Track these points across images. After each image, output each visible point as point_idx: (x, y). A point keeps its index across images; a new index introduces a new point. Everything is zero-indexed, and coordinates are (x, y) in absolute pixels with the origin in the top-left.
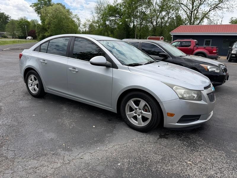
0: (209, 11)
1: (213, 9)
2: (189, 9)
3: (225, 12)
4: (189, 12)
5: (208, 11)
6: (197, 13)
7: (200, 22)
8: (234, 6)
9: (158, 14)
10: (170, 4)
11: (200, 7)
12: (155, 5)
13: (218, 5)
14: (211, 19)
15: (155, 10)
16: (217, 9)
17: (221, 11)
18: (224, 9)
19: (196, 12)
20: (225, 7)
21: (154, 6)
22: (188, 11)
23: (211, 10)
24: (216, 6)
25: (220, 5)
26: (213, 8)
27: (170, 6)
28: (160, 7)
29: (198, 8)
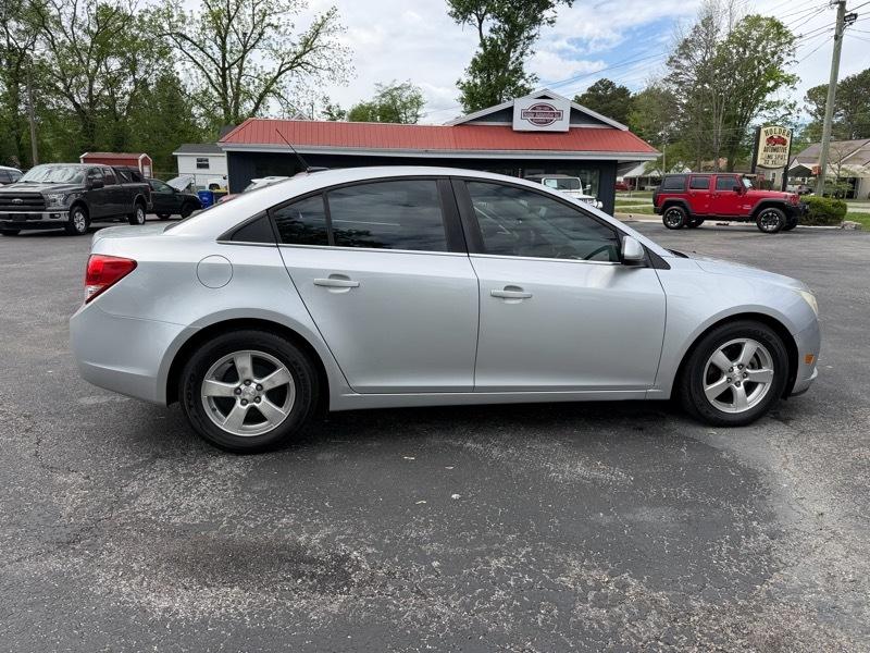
0: (280, 73)
1: (291, 68)
2: (213, 60)
3: (326, 81)
4: (215, 71)
5: (276, 74)
6: (240, 74)
7: (257, 108)
8: (347, 66)
9: (93, 63)
10: (135, 31)
11: (249, 56)
12: (69, 27)
13: (301, 55)
14: (290, 98)
15: (74, 49)
16: (299, 68)
17: (314, 77)
18: (322, 73)
19: (235, 71)
20: (323, 64)
21: (68, 30)
22: (210, 66)
23: (284, 71)
24: (297, 58)
25: (306, 58)
26: (288, 66)
27: (135, 38)
28: (95, 37)
29: (243, 58)
